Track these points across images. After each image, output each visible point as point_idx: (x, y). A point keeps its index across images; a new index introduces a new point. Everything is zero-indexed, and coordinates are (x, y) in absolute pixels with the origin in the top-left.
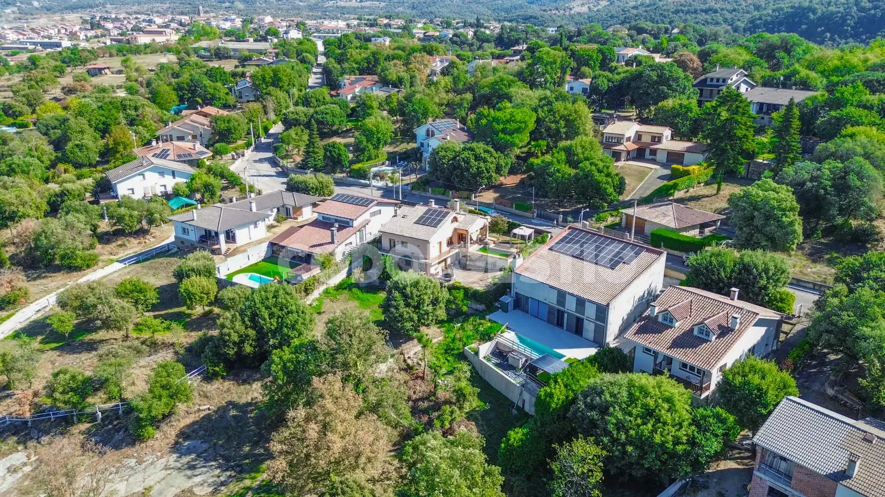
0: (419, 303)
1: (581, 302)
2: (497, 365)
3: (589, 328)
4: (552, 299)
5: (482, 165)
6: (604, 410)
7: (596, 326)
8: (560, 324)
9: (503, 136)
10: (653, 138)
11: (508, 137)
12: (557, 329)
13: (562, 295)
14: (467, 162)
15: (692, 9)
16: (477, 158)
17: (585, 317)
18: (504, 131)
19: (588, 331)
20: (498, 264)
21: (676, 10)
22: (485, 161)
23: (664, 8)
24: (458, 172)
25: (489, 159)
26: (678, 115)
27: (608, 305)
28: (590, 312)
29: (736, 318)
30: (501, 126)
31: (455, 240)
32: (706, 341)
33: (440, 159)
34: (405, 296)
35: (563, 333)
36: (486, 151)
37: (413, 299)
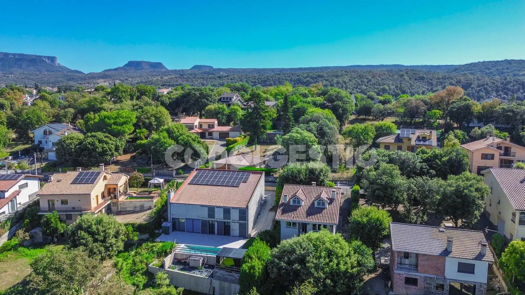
0: (105, 238)
1: (227, 211)
2: (181, 270)
3: (235, 228)
4: (204, 215)
5: (105, 146)
6: (302, 260)
7: (240, 225)
8: (212, 232)
9: (115, 127)
10: (209, 126)
11: (119, 128)
12: (211, 236)
13: (211, 210)
14: (93, 144)
15: (171, 84)
16: (100, 141)
17: (231, 221)
18: (115, 123)
19: (234, 230)
20: (145, 206)
21: (163, 85)
22: (107, 143)
23: (156, 83)
24: (86, 152)
25: (110, 142)
26: (219, 113)
27: (247, 207)
28: (235, 215)
29: (334, 191)
30: (112, 121)
31: (106, 194)
32: (324, 209)
33: (68, 146)
34: (92, 234)
35: (216, 237)
36: (106, 137)
37: (99, 235)
